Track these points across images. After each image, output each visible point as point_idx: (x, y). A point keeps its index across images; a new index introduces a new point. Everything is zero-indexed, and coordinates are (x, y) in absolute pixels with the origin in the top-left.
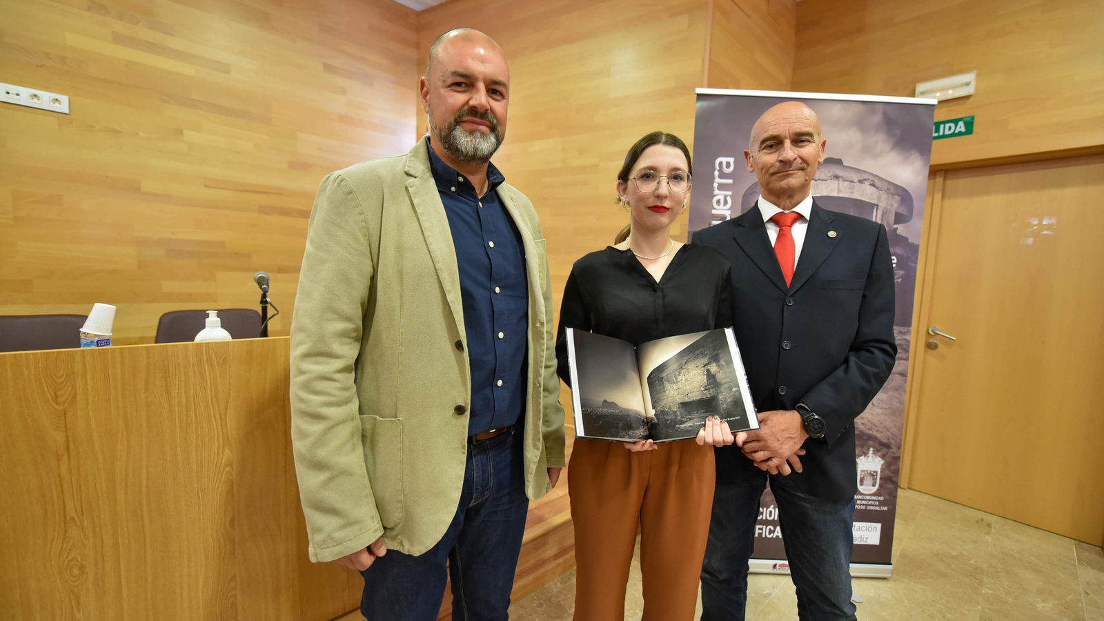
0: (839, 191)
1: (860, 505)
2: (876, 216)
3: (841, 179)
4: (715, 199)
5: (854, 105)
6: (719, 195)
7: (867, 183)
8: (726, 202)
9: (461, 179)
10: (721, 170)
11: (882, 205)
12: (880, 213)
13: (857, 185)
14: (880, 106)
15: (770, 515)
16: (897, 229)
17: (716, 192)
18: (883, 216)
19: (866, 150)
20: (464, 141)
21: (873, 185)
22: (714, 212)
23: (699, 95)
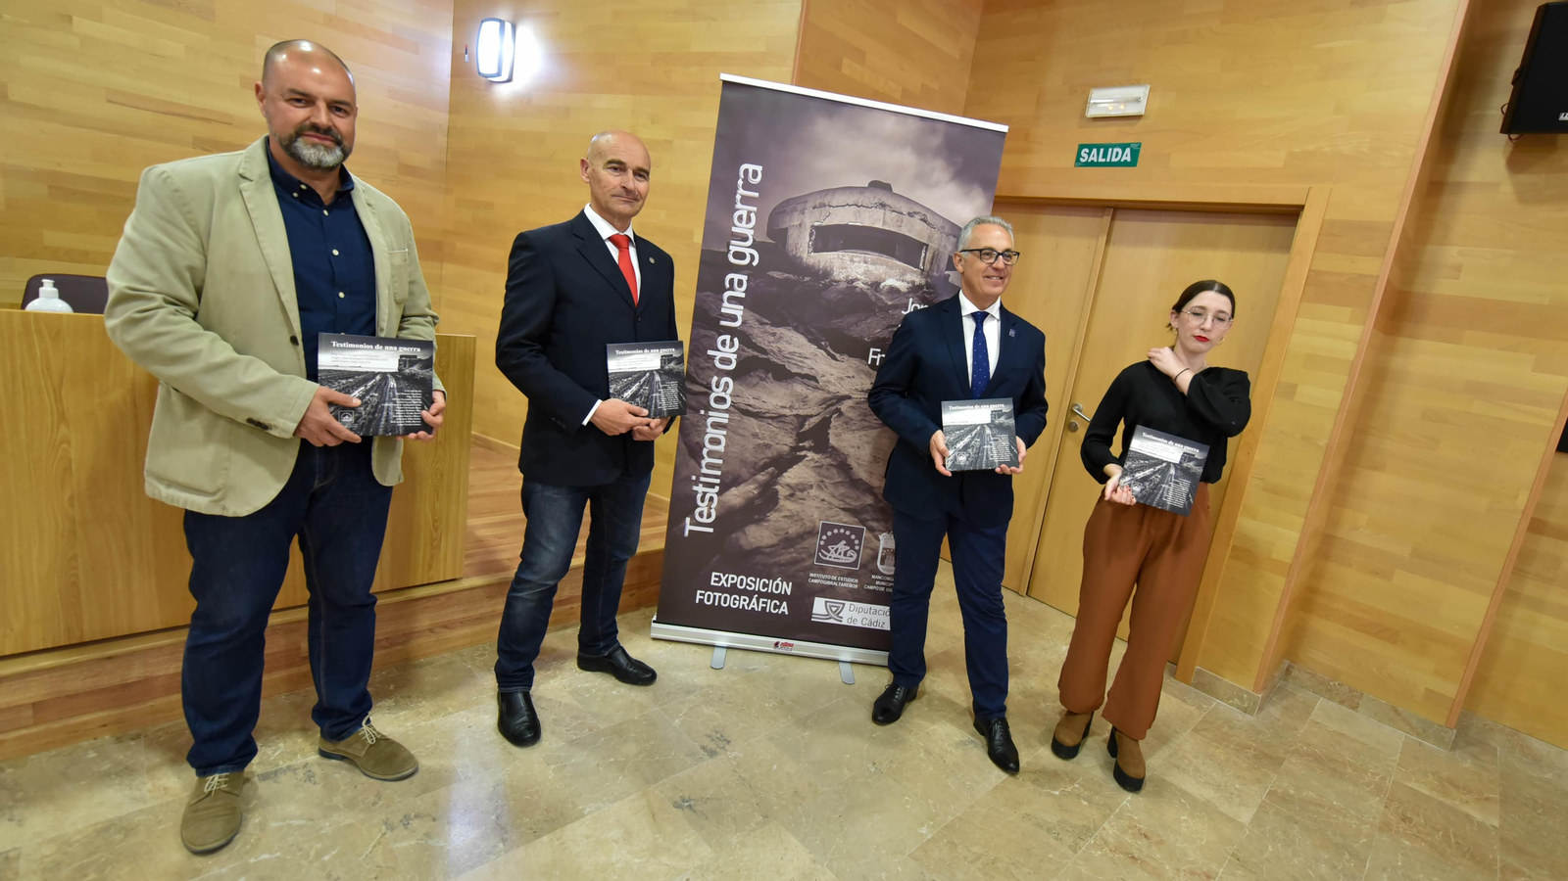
0: (884, 222)
1: (879, 586)
2: (925, 258)
3: (888, 208)
4: (737, 214)
5: (911, 120)
6: (742, 209)
7: (917, 217)
8: (749, 220)
9: (303, 187)
10: (745, 179)
11: (933, 245)
12: (929, 255)
13: (906, 218)
14: (942, 125)
15: (777, 589)
16: (949, 276)
17: (739, 205)
18: (933, 258)
19: (922, 178)
20: (309, 152)
21: (924, 220)
22: (734, 229)
23: (725, 83)
